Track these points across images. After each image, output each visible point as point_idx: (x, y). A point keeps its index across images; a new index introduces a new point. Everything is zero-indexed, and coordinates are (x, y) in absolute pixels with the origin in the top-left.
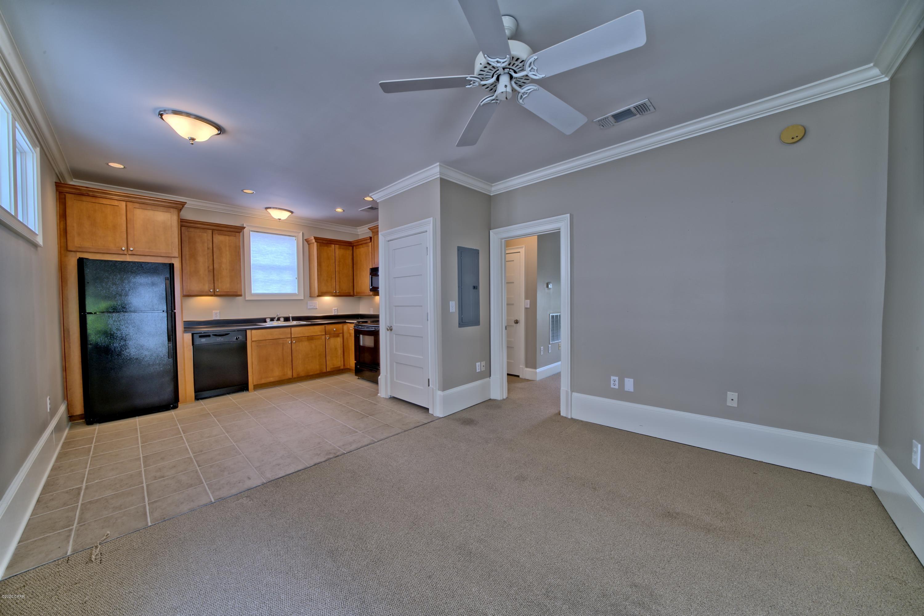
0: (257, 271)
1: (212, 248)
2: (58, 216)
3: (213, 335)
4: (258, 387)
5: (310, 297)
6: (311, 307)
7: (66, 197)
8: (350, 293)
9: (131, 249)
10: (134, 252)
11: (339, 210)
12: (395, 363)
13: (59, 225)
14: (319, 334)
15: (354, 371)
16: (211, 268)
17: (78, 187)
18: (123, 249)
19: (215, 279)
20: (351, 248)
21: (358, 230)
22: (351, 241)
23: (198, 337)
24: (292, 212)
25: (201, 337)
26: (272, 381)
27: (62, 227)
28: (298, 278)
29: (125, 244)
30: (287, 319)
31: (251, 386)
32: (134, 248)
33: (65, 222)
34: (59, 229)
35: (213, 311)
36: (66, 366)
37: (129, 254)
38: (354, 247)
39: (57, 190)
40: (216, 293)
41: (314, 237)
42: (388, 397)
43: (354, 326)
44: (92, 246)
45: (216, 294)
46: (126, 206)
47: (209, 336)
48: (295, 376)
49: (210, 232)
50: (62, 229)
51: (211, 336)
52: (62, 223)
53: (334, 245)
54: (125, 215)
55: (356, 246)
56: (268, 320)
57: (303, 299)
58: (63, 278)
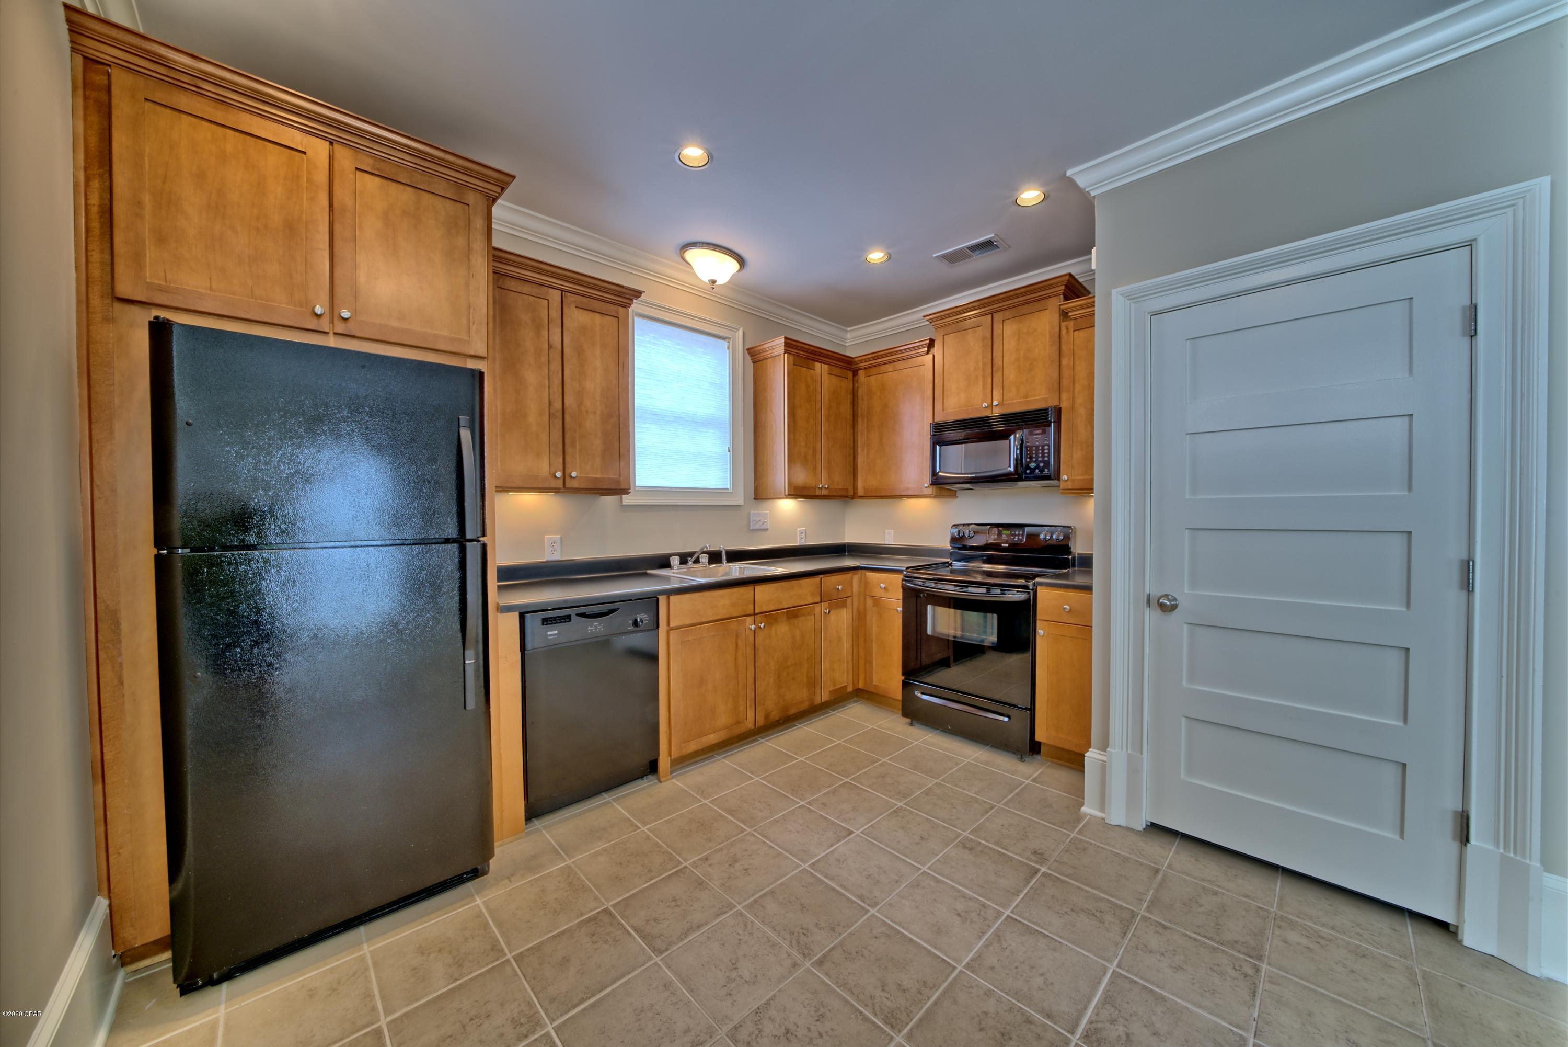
0: (647, 425)
1: (560, 347)
2: (81, 157)
3: (578, 615)
4: (682, 762)
5: (755, 499)
6: (757, 527)
7: (114, 79)
8: (847, 490)
9: (346, 314)
10: (352, 328)
11: (876, 256)
12: (1184, 720)
13: (82, 190)
14: (810, 600)
15: (900, 705)
16: (558, 405)
17: (163, 51)
18: (318, 310)
19: (566, 441)
20: (850, 374)
21: (849, 336)
22: (853, 356)
23: (540, 622)
24: (741, 261)
25: (546, 621)
26: (714, 742)
27: (95, 200)
28: (733, 450)
29: (325, 295)
30: (715, 557)
31: (664, 763)
32: (354, 312)
33: (107, 184)
34: (83, 207)
35: (546, 536)
36: (106, 757)
37: (335, 334)
38: (861, 373)
39: (75, 48)
40: (571, 484)
41: (786, 338)
42: (1140, 826)
43: (903, 580)
44: (211, 289)
45: (568, 485)
46: (331, 158)
47: (568, 618)
48: (761, 721)
49: (555, 295)
50: (95, 210)
51: (574, 618)
52: (96, 184)
53: (819, 364)
54: (327, 188)
55: (865, 369)
56: (675, 561)
57: (742, 504)
58: (93, 405)
